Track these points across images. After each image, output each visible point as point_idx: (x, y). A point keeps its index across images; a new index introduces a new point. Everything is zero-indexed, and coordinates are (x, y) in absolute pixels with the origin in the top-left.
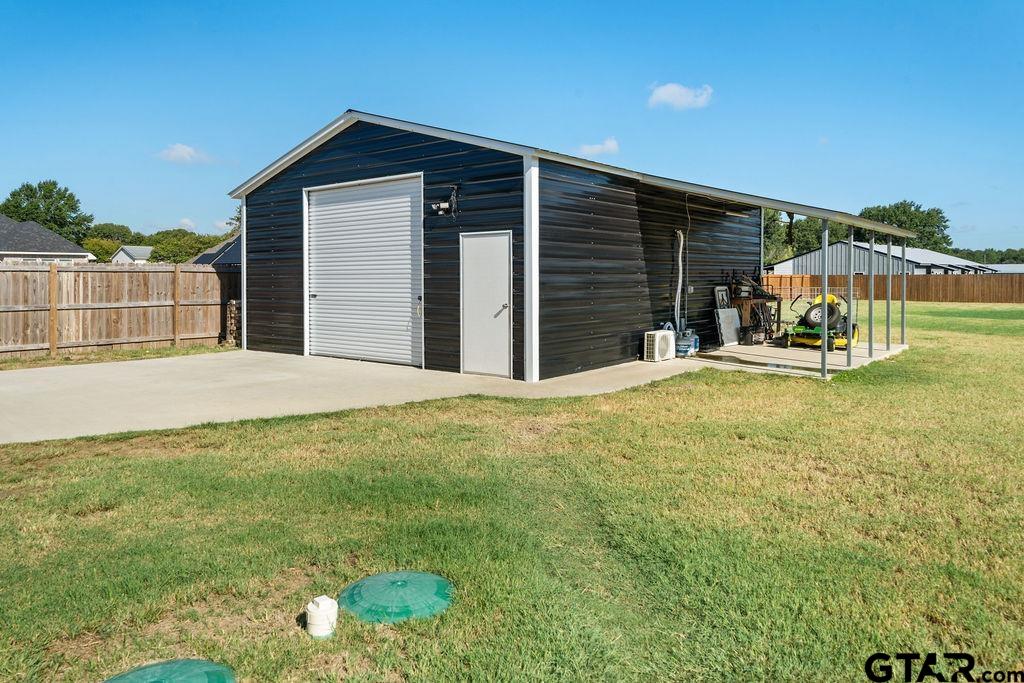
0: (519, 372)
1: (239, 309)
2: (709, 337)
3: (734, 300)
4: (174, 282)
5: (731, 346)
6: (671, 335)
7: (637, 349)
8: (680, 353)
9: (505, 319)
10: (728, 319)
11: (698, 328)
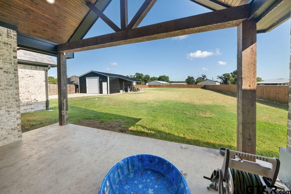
0: (108, 94)
1: (78, 89)
2: (126, 91)
3: (130, 88)
4: (70, 86)
5: (129, 92)
6: (122, 91)
7: (119, 92)
8: (123, 92)
9: (106, 90)
10: (129, 89)
11: (125, 90)
